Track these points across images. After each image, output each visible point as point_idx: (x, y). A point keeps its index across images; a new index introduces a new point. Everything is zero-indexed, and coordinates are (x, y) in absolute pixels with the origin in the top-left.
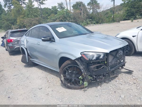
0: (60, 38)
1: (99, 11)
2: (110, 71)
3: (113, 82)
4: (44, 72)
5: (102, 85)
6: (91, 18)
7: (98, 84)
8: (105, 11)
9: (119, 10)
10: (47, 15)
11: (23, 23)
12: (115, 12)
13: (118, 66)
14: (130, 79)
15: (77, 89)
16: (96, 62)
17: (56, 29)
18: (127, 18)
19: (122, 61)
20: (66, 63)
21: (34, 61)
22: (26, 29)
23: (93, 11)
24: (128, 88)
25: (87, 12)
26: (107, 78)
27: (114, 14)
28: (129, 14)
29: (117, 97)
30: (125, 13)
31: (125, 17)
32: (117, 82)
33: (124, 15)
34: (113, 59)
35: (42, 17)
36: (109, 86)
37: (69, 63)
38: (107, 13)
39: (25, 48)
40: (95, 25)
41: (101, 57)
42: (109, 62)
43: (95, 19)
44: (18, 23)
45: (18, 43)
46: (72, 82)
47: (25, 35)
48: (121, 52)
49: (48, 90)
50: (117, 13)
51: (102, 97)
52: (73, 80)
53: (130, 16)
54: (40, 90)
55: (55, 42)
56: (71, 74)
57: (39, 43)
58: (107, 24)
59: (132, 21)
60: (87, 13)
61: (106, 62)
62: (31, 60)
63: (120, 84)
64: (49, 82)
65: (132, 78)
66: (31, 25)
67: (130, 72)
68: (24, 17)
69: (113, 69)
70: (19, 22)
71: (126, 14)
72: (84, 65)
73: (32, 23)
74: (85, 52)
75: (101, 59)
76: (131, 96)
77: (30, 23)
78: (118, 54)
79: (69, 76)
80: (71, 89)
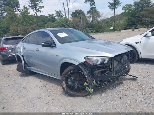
0: (61, 43)
1: (99, 19)
2: (115, 76)
3: (118, 88)
4: (42, 81)
5: (107, 92)
6: (91, 27)
7: (102, 91)
8: (105, 20)
9: (120, 19)
10: (44, 23)
11: (16, 32)
12: (115, 21)
13: (123, 71)
14: (135, 85)
15: (80, 97)
16: (100, 67)
17: (57, 34)
18: (128, 27)
19: (127, 67)
20: (69, 69)
21: (31, 69)
22: (21, 36)
23: (93, 19)
24: (134, 94)
25: (87, 20)
26: (111, 85)
27: (114, 23)
28: (130, 23)
29: (123, 103)
30: (125, 22)
31: (126, 26)
32: (122, 89)
33: (124, 24)
34: (118, 64)
35: (38, 25)
36: (114, 93)
37: (72, 68)
38: (107, 22)
39: (22, 55)
40: (95, 34)
41: (106, 62)
42: (114, 67)
43: (95, 28)
44: (10, 32)
45: (12, 52)
46: (75, 89)
47: (22, 41)
48: (126, 57)
49: (49, 98)
50: (117, 22)
51: (107, 103)
52: (76, 87)
53: (131, 25)
54: (39, 99)
55: (56, 47)
56: (74, 81)
57: (38, 49)
58: (107, 33)
59: (133, 30)
60: (87, 22)
61: (111, 67)
62: (27, 69)
63: (125, 90)
64: (49, 90)
65: (137, 85)
66: (26, 33)
67: (134, 79)
68: (18, 24)
69: (118, 75)
70: (12, 30)
71: (127, 24)
72: (88, 70)
73: (27, 31)
74: (90, 56)
75: (106, 64)
76: (137, 102)
77: (25, 31)
78: (123, 59)
79: (71, 83)
80: (74, 97)
